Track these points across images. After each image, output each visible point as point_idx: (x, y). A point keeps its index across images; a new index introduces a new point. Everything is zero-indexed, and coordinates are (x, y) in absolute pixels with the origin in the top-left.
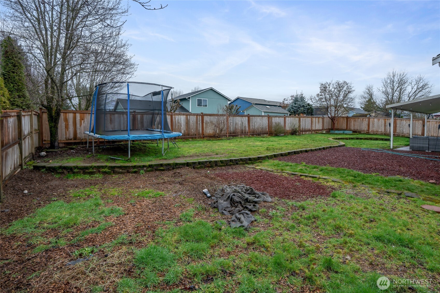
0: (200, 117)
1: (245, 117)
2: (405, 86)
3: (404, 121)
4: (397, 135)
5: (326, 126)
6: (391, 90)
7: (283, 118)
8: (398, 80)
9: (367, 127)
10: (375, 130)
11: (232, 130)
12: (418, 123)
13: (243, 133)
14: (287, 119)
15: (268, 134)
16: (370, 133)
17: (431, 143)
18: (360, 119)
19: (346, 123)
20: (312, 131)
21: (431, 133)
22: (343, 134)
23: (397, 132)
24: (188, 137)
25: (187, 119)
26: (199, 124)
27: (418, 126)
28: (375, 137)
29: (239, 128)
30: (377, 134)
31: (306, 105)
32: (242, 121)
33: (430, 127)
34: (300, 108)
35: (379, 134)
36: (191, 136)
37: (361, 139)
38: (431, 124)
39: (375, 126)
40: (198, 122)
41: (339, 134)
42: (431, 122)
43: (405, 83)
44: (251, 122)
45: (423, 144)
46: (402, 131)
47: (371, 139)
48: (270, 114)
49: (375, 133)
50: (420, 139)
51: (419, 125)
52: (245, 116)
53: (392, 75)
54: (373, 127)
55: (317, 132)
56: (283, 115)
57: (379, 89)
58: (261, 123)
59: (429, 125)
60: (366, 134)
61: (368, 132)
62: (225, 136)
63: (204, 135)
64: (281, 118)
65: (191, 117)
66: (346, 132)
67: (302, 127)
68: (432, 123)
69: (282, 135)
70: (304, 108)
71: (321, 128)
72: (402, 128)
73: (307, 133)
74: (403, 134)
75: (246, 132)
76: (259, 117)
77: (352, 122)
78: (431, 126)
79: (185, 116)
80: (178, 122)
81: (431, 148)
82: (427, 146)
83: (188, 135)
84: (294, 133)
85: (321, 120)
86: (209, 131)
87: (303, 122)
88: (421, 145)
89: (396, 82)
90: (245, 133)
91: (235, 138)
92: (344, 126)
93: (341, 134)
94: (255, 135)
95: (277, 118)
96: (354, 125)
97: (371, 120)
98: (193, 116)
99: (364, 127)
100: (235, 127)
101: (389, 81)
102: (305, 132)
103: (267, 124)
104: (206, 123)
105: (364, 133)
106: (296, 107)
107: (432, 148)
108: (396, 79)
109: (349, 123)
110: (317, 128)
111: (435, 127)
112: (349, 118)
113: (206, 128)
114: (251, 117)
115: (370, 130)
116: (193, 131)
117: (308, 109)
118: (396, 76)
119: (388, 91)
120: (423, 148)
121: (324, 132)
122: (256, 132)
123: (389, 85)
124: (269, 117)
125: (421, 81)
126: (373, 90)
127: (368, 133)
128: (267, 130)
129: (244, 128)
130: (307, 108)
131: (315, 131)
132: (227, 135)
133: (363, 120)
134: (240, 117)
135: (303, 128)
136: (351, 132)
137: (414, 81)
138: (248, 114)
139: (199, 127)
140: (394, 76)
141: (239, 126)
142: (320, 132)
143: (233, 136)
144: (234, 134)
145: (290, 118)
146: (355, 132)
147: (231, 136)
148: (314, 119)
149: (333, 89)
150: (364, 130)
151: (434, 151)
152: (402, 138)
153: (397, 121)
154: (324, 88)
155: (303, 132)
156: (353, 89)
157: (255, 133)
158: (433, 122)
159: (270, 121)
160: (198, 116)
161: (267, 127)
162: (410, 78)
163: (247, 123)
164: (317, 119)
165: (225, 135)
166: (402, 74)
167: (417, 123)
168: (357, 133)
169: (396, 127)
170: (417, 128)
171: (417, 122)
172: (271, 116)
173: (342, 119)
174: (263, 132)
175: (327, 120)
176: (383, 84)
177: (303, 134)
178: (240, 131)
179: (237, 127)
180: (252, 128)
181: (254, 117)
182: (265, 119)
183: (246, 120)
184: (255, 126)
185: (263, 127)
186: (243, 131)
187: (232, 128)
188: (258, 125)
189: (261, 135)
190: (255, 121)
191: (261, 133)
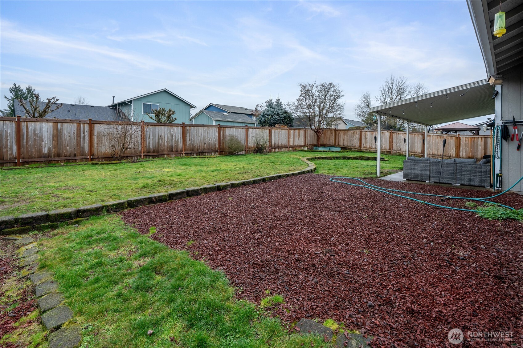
0: (87, 126)
1: (177, 127)
2: (405, 96)
3: (402, 134)
4: (393, 153)
5: (310, 141)
6: (389, 99)
7: (244, 130)
8: (397, 88)
9: (359, 142)
10: (368, 147)
11: (151, 147)
12: (418, 138)
13: (172, 151)
14: (250, 130)
15: (217, 152)
16: (362, 150)
17: (433, 168)
18: (350, 132)
19: (334, 137)
20: (288, 147)
21: (432, 150)
22: (329, 151)
23: (393, 149)
24: (57, 159)
25: (56, 128)
26: (84, 137)
27: (417, 142)
28: (366, 155)
29: (166, 144)
30: (370, 151)
31: (281, 113)
32: (171, 134)
33: (431, 143)
34: (274, 117)
35: (372, 151)
36: (65, 158)
37: (349, 158)
38: (431, 139)
39: (368, 142)
40: (82, 135)
41: (323, 151)
42: (431, 136)
43: (404, 92)
44: (188, 135)
45: (422, 170)
46: (400, 147)
47: (361, 158)
48: (222, 124)
49: (368, 151)
50: (417, 163)
51: (418, 139)
52: (177, 125)
53: (390, 81)
54: (366, 142)
55: (296, 148)
56: (244, 125)
57: (377, 98)
58: (207, 136)
59: (430, 140)
60: (357, 151)
61: (360, 149)
62: (137, 156)
63: (93, 155)
64: (240, 129)
65: (65, 125)
66: (333, 149)
67: (274, 141)
68: (433, 138)
69: (241, 153)
70: (279, 117)
71: (302, 144)
72: (399, 144)
73: (282, 150)
74: (400, 151)
75: (179, 150)
76: (203, 128)
77: (342, 136)
78: (432, 141)
79: (51, 124)
80: (35, 134)
81: (433, 177)
82: (428, 173)
83: (59, 156)
84: (259, 150)
85: (302, 133)
86: (105, 148)
87: (275, 136)
88: (419, 172)
89: (395, 91)
90: (177, 151)
91: (157, 159)
92: (332, 142)
93: (326, 151)
94: (195, 155)
95: (235, 129)
96: (344, 141)
97: (363, 133)
98: (68, 124)
99: (355, 143)
100: (158, 143)
101: (387, 89)
102: (278, 148)
103: (217, 138)
104: (98, 137)
105: (355, 149)
106: (268, 115)
107: (435, 177)
108: (394, 87)
109: (337, 137)
110: (296, 144)
111: (436, 143)
112: (337, 130)
113: (97, 144)
114: (188, 128)
115: (363, 147)
116: (69, 149)
117: (285, 118)
118: (395, 83)
119: (387, 100)
120: (422, 176)
121: (306, 149)
122: (198, 150)
123: (387, 93)
124: (220, 127)
125: (421, 90)
126: (370, 100)
127: (360, 151)
128: (217, 146)
129: (175, 143)
130: (283, 116)
131: (293, 147)
132: (142, 155)
133: (354, 133)
134: (167, 127)
135: (275, 144)
136: (339, 149)
137: (413, 89)
138: (183, 123)
139: (84, 143)
140: (392, 83)
141: (166, 139)
142: (300, 149)
143: (154, 157)
144: (155, 154)
145: (254, 129)
146: (344, 148)
147: (150, 156)
148: (292, 131)
149: (317, 93)
150: (355, 147)
151: (438, 181)
152: (399, 157)
153: (393, 135)
154: (306, 92)
155: (275, 149)
156: (342, 94)
157: (196, 151)
158: (434, 136)
159: (222, 133)
160: (82, 125)
161: (217, 143)
162: (410, 86)
163: (180, 136)
164: (296, 131)
165: (139, 154)
166: (401, 82)
167: (416, 138)
168: (346, 149)
169: (392, 142)
170: (416, 145)
171: (416, 136)
172: (222, 126)
173: (329, 132)
174: (210, 150)
175: (310, 133)
176: (380, 92)
177: (276, 151)
178: (167, 149)
179: (161, 142)
180: (190, 143)
181: (193, 127)
182: (213, 131)
183: (179, 132)
184: (195, 141)
185: (209, 143)
186: (172, 149)
187: (151, 143)
188: (200, 140)
189: (207, 154)
190: (195, 134)
191: (206, 151)
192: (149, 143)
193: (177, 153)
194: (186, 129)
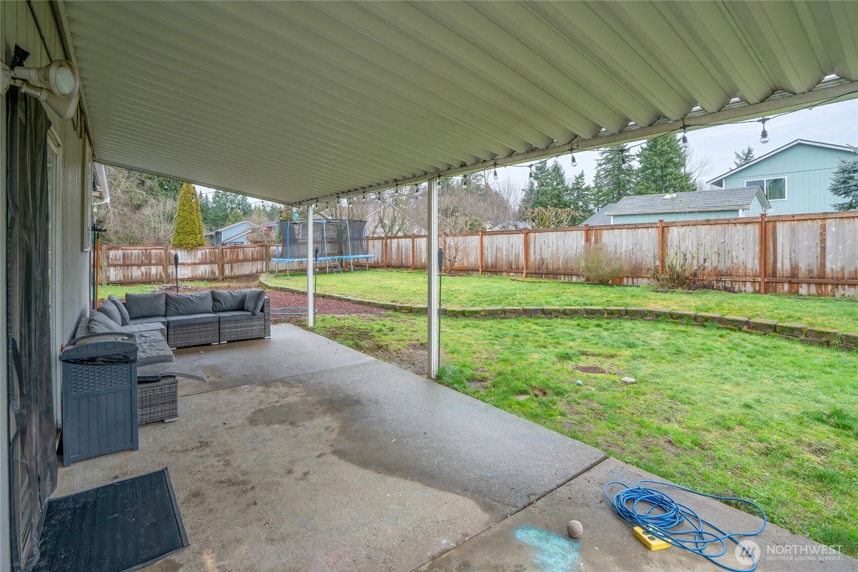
7: (656, 231)
11: (490, 262)
13: (512, 268)
15: (583, 275)
29: (504, 258)
32: (510, 244)
44: (532, 245)
52: (517, 233)
58: (562, 247)
62: (476, 271)
75: (520, 267)
76: (555, 233)
90: (517, 268)
91: (494, 276)
95: (624, 231)
100: (497, 256)
103: (582, 250)
129: (515, 257)
132: (480, 269)
141: (505, 253)
143: (492, 273)
144: (494, 269)
147: (488, 272)
157: (544, 270)
159: (592, 241)
161: (583, 259)
163: (521, 247)
165: (477, 269)
174: (569, 271)
178: (506, 264)
179: (499, 255)
180: (535, 259)
181: (538, 234)
182: (575, 238)
183: (520, 241)
184: (543, 254)
185: (568, 258)
186: (512, 265)
187: (489, 256)
188: (550, 253)
189: (562, 278)
190: (543, 244)
191: (562, 271)
192: (488, 257)
193: (518, 271)
194: (529, 237)
